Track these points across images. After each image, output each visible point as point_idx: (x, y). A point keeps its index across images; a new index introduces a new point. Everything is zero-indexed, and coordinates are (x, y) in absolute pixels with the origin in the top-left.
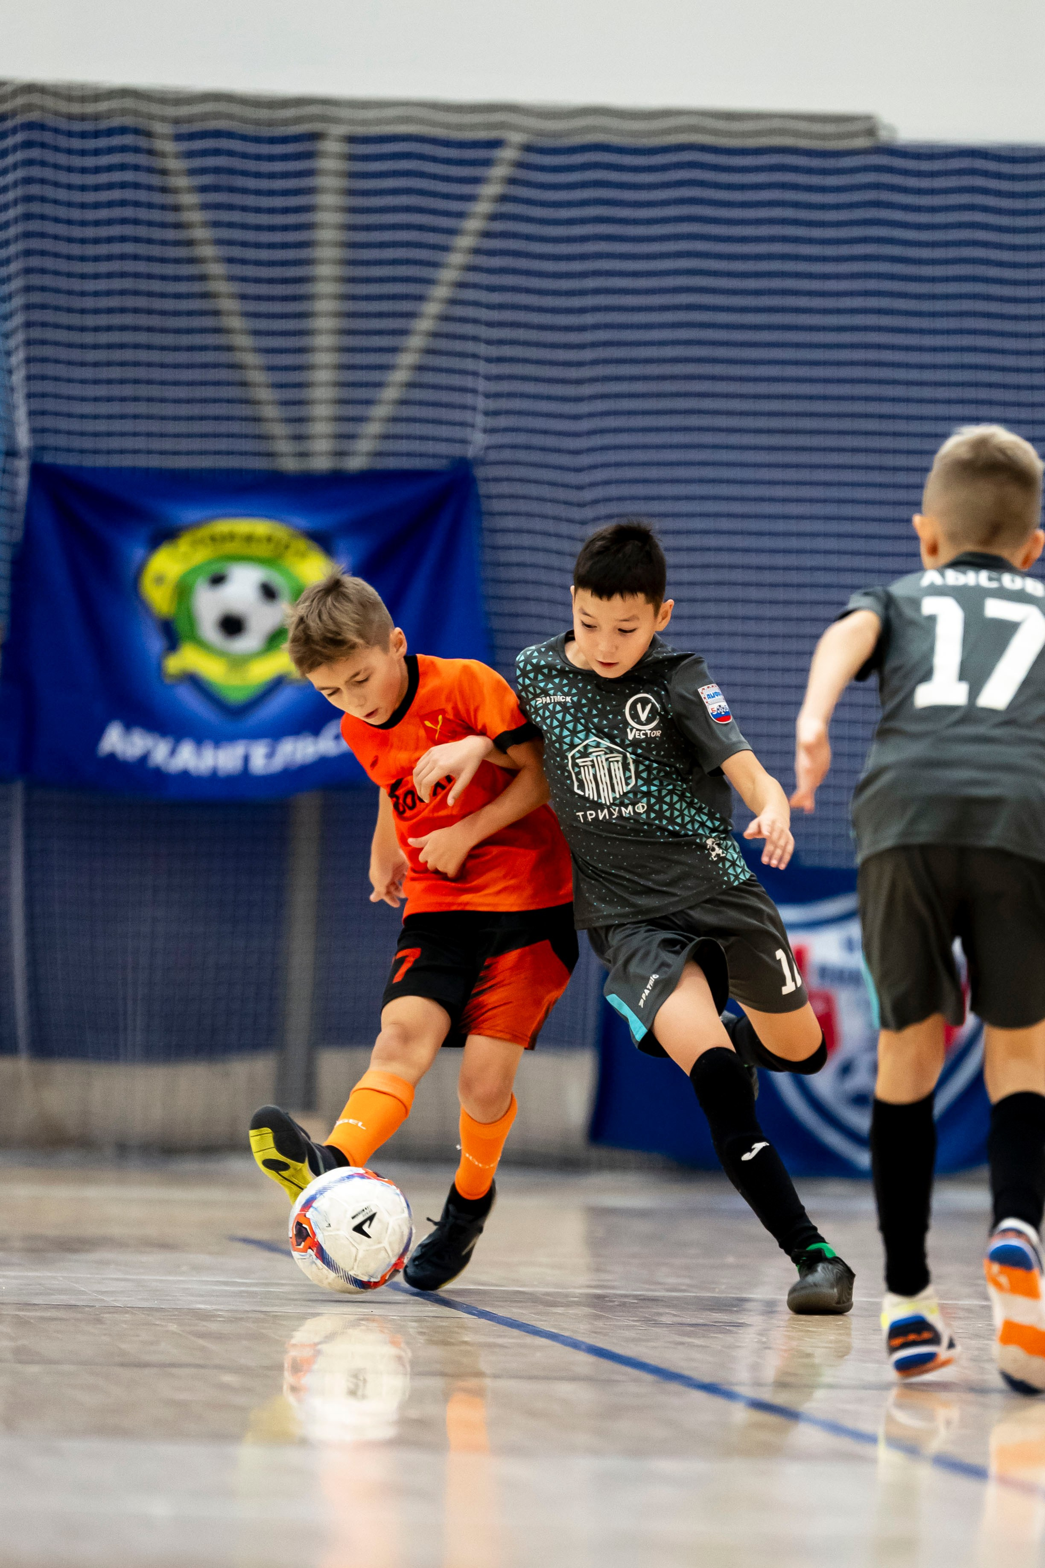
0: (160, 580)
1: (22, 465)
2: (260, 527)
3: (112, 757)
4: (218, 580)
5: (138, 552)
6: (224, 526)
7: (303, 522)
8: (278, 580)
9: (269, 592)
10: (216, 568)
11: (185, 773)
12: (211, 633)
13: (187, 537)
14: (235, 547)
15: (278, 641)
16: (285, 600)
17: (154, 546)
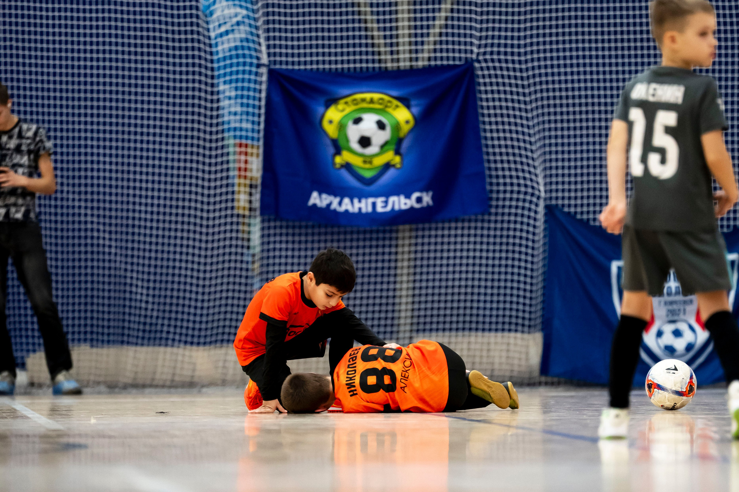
0: (331, 122)
1: (264, 70)
2: (376, 96)
3: (315, 205)
4: (358, 121)
5: (321, 109)
6: (359, 96)
7: (395, 93)
8: (384, 120)
9: (381, 126)
10: (357, 116)
11: (347, 211)
12: (355, 146)
13: (342, 101)
14: (364, 105)
15: (386, 148)
16: (388, 128)
17: (327, 106)
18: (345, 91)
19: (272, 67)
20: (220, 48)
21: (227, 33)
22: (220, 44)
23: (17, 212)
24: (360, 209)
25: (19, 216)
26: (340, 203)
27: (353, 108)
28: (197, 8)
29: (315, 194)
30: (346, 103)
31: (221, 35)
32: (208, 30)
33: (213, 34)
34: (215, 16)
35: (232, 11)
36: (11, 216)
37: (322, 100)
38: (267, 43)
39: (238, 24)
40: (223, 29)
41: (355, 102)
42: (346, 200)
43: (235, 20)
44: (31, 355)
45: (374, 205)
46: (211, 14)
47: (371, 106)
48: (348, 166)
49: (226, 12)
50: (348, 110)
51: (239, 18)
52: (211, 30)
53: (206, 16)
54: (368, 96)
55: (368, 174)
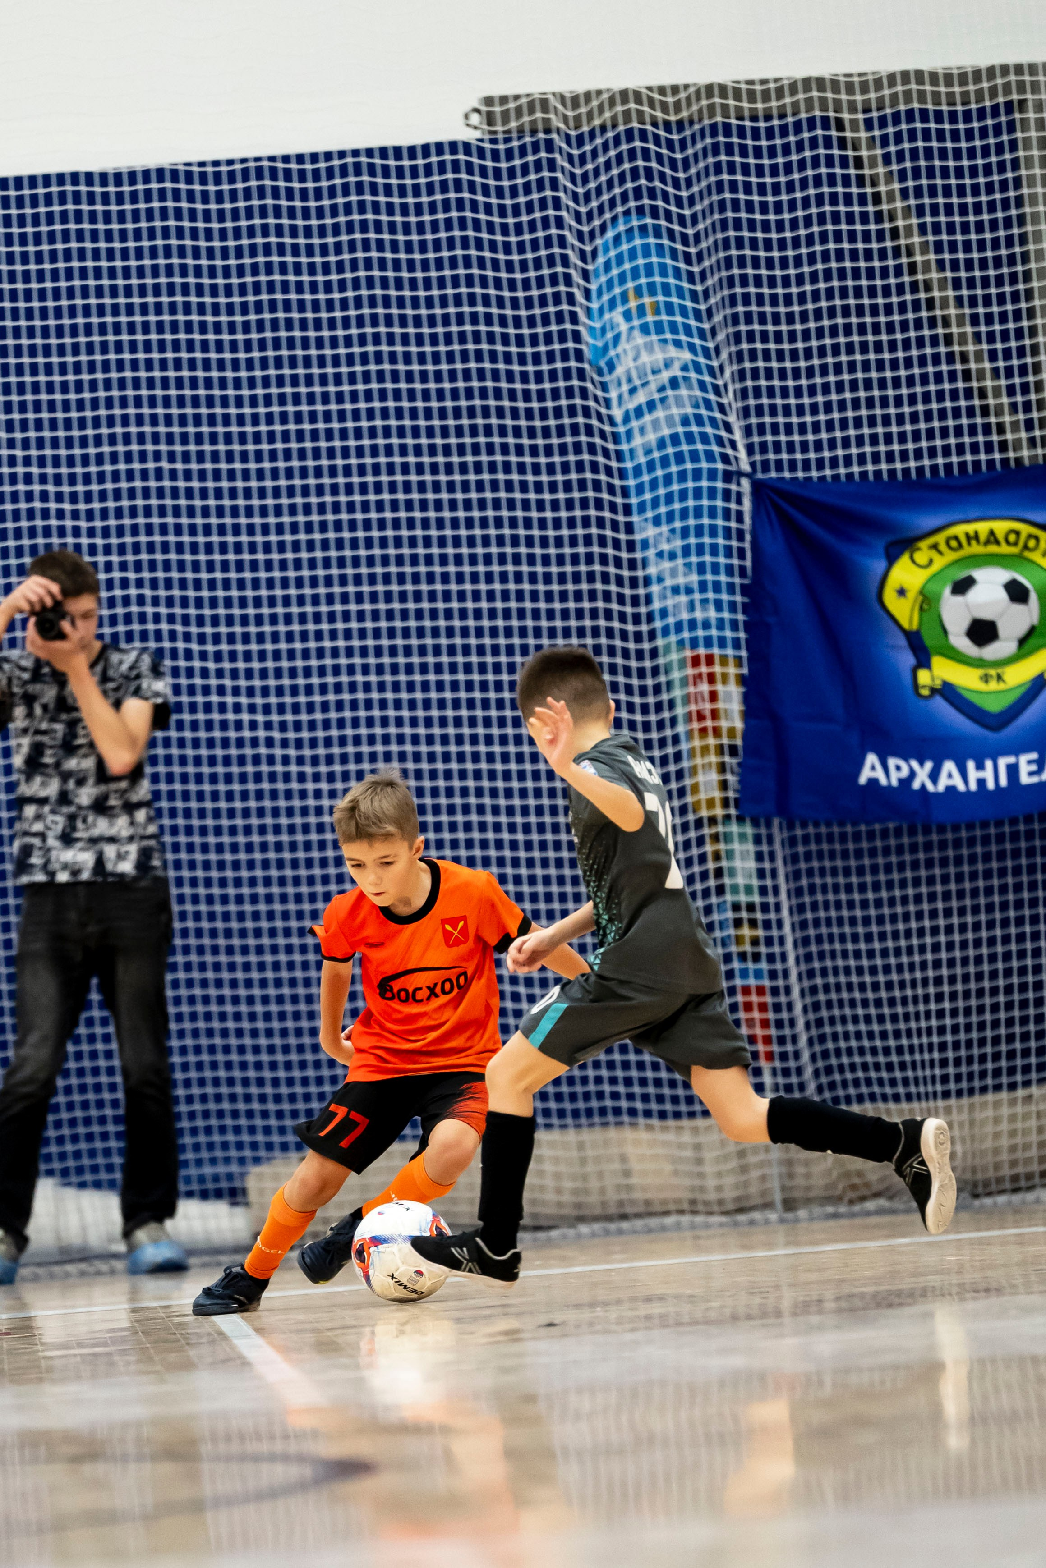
0: (902, 592)
1: (743, 486)
2: (1001, 527)
4: (962, 586)
5: (880, 565)
6: (960, 530)
8: (1024, 580)
9: (1017, 593)
10: (962, 574)
11: (951, 790)
12: (961, 642)
13: (924, 544)
14: (976, 549)
15: (1032, 642)
16: (1033, 597)
17: (892, 559)
18: (928, 521)
19: (760, 476)
20: (638, 441)
21: (651, 405)
22: (636, 433)
23: (120, 857)
24: (981, 782)
25: (127, 867)
26: (934, 776)
27: (951, 556)
28: (579, 356)
29: (872, 758)
30: (935, 547)
31: (639, 412)
32: (608, 403)
33: (617, 413)
34: (620, 371)
35: (659, 356)
36: (109, 867)
37: (880, 545)
38: (743, 423)
39: (674, 383)
40: (641, 398)
41: (954, 543)
42: (949, 766)
43: (665, 376)
44: (254, 1171)
45: (1013, 770)
46: (611, 367)
47: (993, 549)
48: (948, 691)
49: (645, 358)
50: (939, 562)
51: (676, 371)
52: (615, 403)
53: (600, 373)
54: (982, 528)
55: (994, 706)
